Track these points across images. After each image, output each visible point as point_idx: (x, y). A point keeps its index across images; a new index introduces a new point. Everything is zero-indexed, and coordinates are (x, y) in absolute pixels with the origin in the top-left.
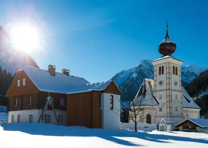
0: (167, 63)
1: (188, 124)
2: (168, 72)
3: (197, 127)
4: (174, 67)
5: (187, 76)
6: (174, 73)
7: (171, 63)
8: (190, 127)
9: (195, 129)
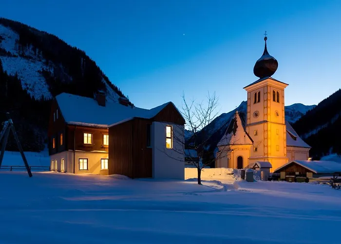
0: (264, 87)
1: (294, 168)
2: (265, 99)
3: (307, 173)
4: (274, 92)
5: (291, 115)
6: (274, 100)
7: (270, 86)
8: (297, 173)
9: (305, 175)
